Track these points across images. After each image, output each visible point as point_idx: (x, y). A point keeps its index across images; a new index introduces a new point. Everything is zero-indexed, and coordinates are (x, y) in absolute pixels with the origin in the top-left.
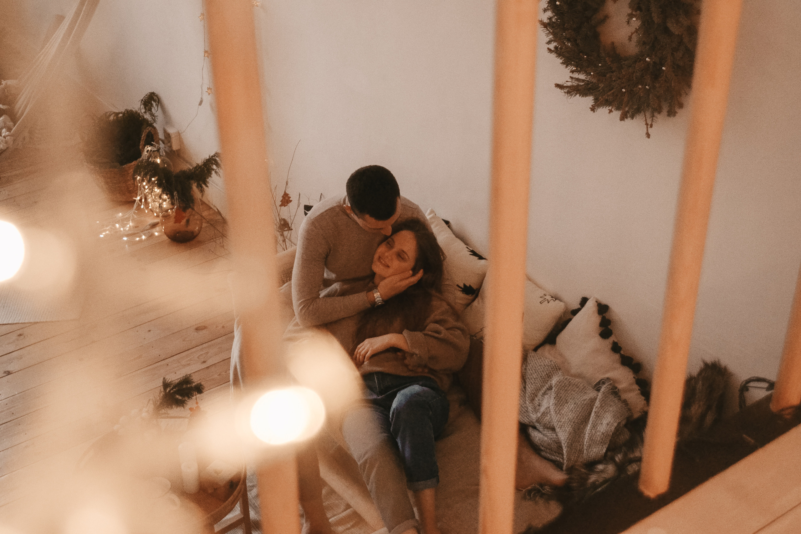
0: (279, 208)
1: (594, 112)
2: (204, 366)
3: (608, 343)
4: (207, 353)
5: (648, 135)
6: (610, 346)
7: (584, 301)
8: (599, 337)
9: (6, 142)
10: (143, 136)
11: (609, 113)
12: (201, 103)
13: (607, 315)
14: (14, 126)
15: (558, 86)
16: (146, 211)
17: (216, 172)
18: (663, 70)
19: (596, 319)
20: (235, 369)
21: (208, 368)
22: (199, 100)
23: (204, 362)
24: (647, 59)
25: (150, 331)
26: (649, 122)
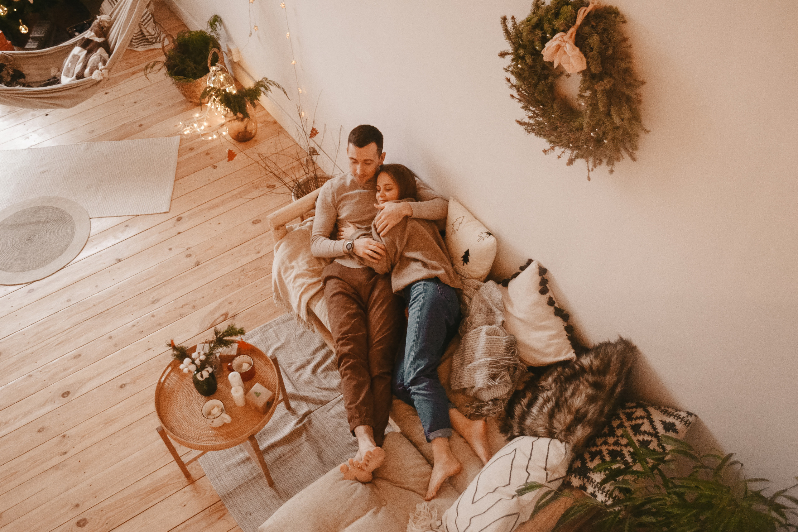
0: (308, 139)
1: (546, 154)
2: (259, 255)
3: (545, 298)
4: (261, 244)
5: (589, 179)
6: (547, 300)
7: (530, 261)
8: (539, 293)
9: (103, 75)
10: (210, 57)
11: (558, 158)
12: (250, 35)
13: (546, 276)
14: (109, 57)
15: (518, 122)
16: (216, 114)
17: (264, 93)
18: (605, 143)
19: (538, 279)
20: (275, 282)
21: (261, 257)
22: (249, 33)
23: (259, 252)
24: (592, 134)
25: (219, 224)
26: (591, 167)
